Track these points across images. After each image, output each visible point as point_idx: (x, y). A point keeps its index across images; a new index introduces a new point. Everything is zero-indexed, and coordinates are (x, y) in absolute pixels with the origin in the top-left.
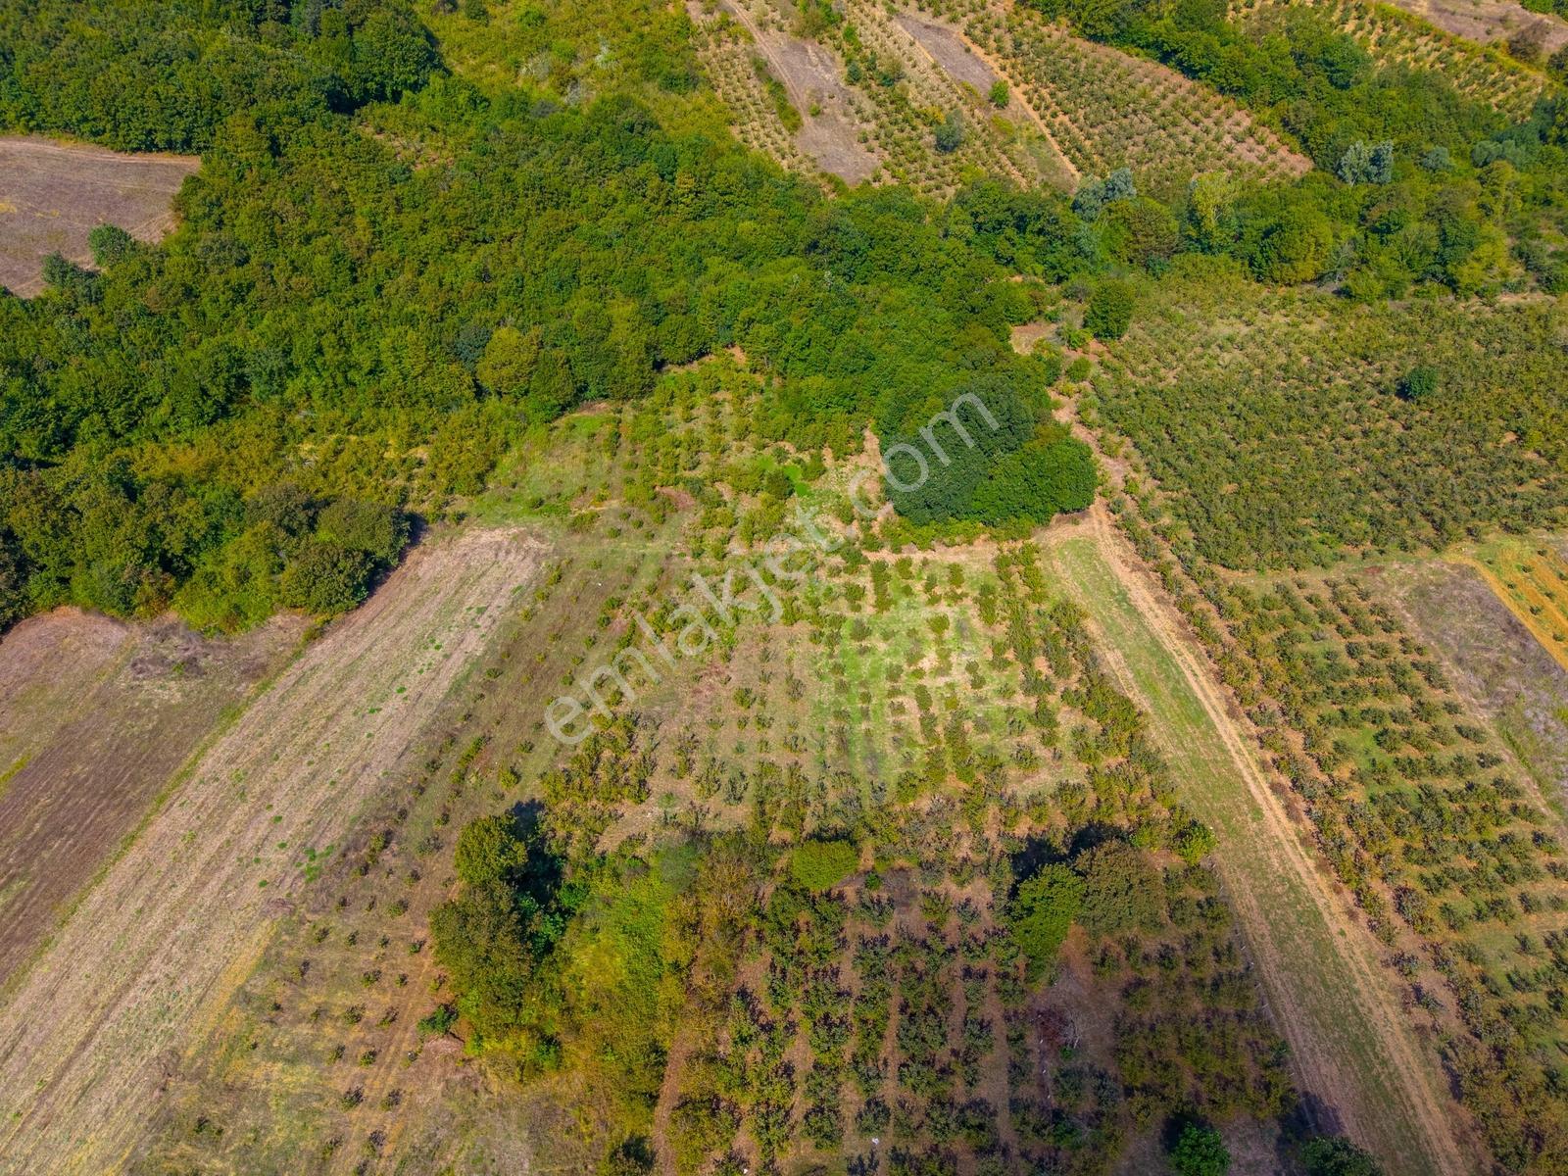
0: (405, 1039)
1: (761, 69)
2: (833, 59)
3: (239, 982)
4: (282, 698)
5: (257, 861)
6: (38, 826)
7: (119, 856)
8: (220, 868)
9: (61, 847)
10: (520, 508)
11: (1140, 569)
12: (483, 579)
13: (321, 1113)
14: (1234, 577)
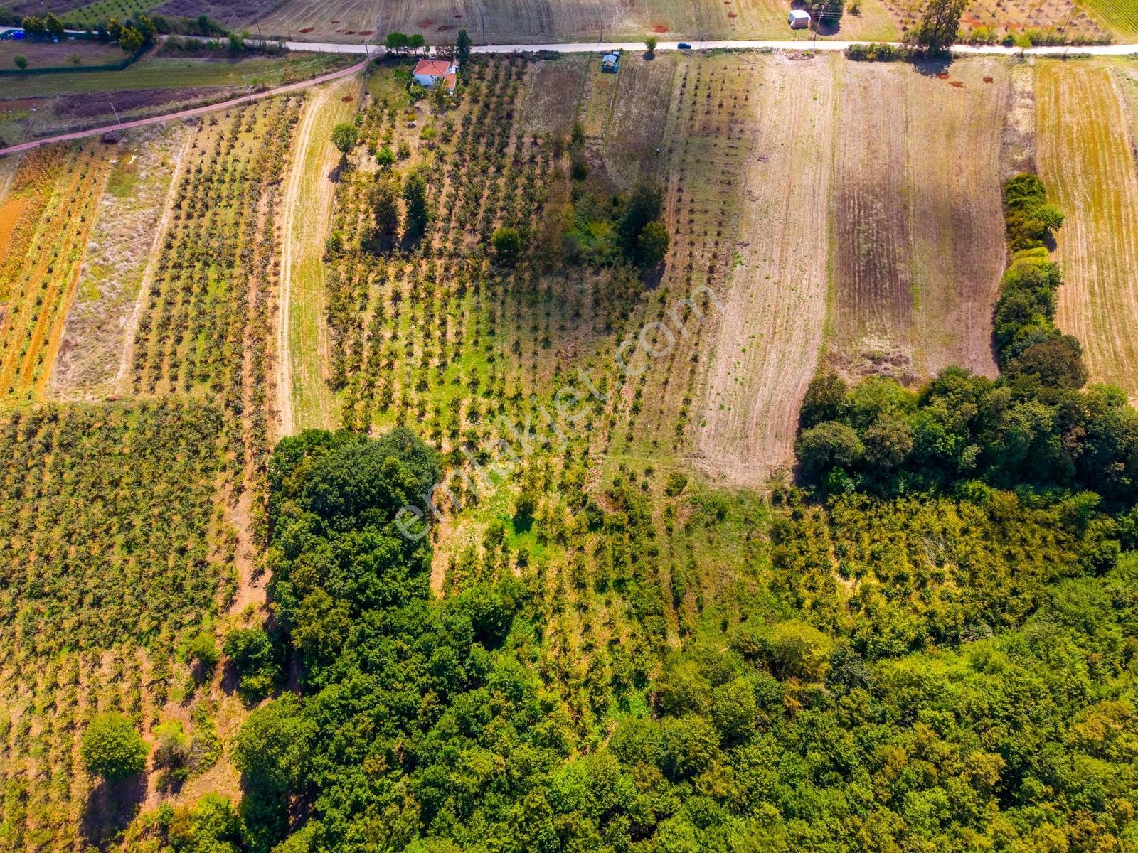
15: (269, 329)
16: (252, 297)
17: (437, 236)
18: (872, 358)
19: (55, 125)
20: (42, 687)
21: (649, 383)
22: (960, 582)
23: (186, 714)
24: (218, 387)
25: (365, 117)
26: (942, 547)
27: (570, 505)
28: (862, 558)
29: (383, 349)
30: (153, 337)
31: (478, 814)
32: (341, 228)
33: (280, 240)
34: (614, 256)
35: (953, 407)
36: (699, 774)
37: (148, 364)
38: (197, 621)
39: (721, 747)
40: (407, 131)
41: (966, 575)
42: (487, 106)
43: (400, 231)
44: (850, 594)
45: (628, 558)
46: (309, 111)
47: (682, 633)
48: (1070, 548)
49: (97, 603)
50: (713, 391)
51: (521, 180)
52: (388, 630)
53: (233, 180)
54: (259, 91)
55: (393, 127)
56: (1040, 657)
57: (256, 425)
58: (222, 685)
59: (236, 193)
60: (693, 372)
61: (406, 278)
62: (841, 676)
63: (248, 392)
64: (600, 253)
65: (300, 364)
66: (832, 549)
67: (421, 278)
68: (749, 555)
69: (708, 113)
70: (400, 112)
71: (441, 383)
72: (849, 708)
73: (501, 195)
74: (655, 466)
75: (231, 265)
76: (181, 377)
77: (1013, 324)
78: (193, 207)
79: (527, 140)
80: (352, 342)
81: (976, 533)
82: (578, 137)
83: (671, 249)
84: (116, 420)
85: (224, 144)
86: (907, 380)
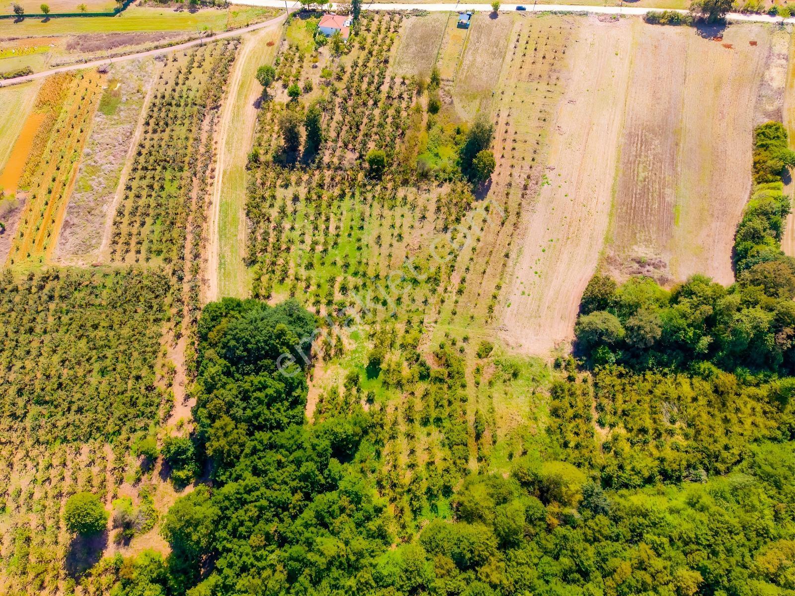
15: (205, 219)
16: (194, 194)
17: (327, 153)
18: (639, 262)
19: (66, 58)
20: (41, 467)
21: (471, 272)
22: (686, 436)
23: (135, 492)
24: (168, 260)
25: (282, 58)
26: (676, 409)
27: (407, 360)
28: (615, 413)
29: (284, 238)
30: (126, 220)
31: (324, 583)
32: (260, 145)
33: (217, 152)
34: (454, 173)
35: (696, 307)
36: (481, 566)
37: (121, 241)
38: (145, 428)
39: (498, 549)
40: (312, 70)
41: (691, 432)
42: (370, 53)
43: (301, 148)
44: (604, 440)
45: (445, 403)
46: (243, 52)
47: (480, 459)
48: (773, 418)
49: (80, 410)
50: (518, 281)
51: (391, 112)
52: (272, 446)
53: (186, 105)
54: (208, 36)
55: (301, 67)
56: (738, 502)
57: (192, 289)
58: (160, 474)
59: (188, 115)
60: (504, 265)
61: (303, 184)
62: (589, 504)
63: (188, 265)
64: (444, 171)
65: (225, 245)
66: (594, 404)
67: (314, 185)
68: (533, 405)
69: (533, 63)
70: (307, 55)
71: (323, 264)
72: (593, 529)
73: (376, 123)
74: (470, 335)
75: (181, 169)
76: (143, 251)
77: (749, 243)
78: (158, 124)
79: (398, 81)
80: (262, 231)
81: (702, 401)
82: (435, 80)
83: (497, 169)
84: (98, 280)
85: (181, 76)
86: (663, 281)
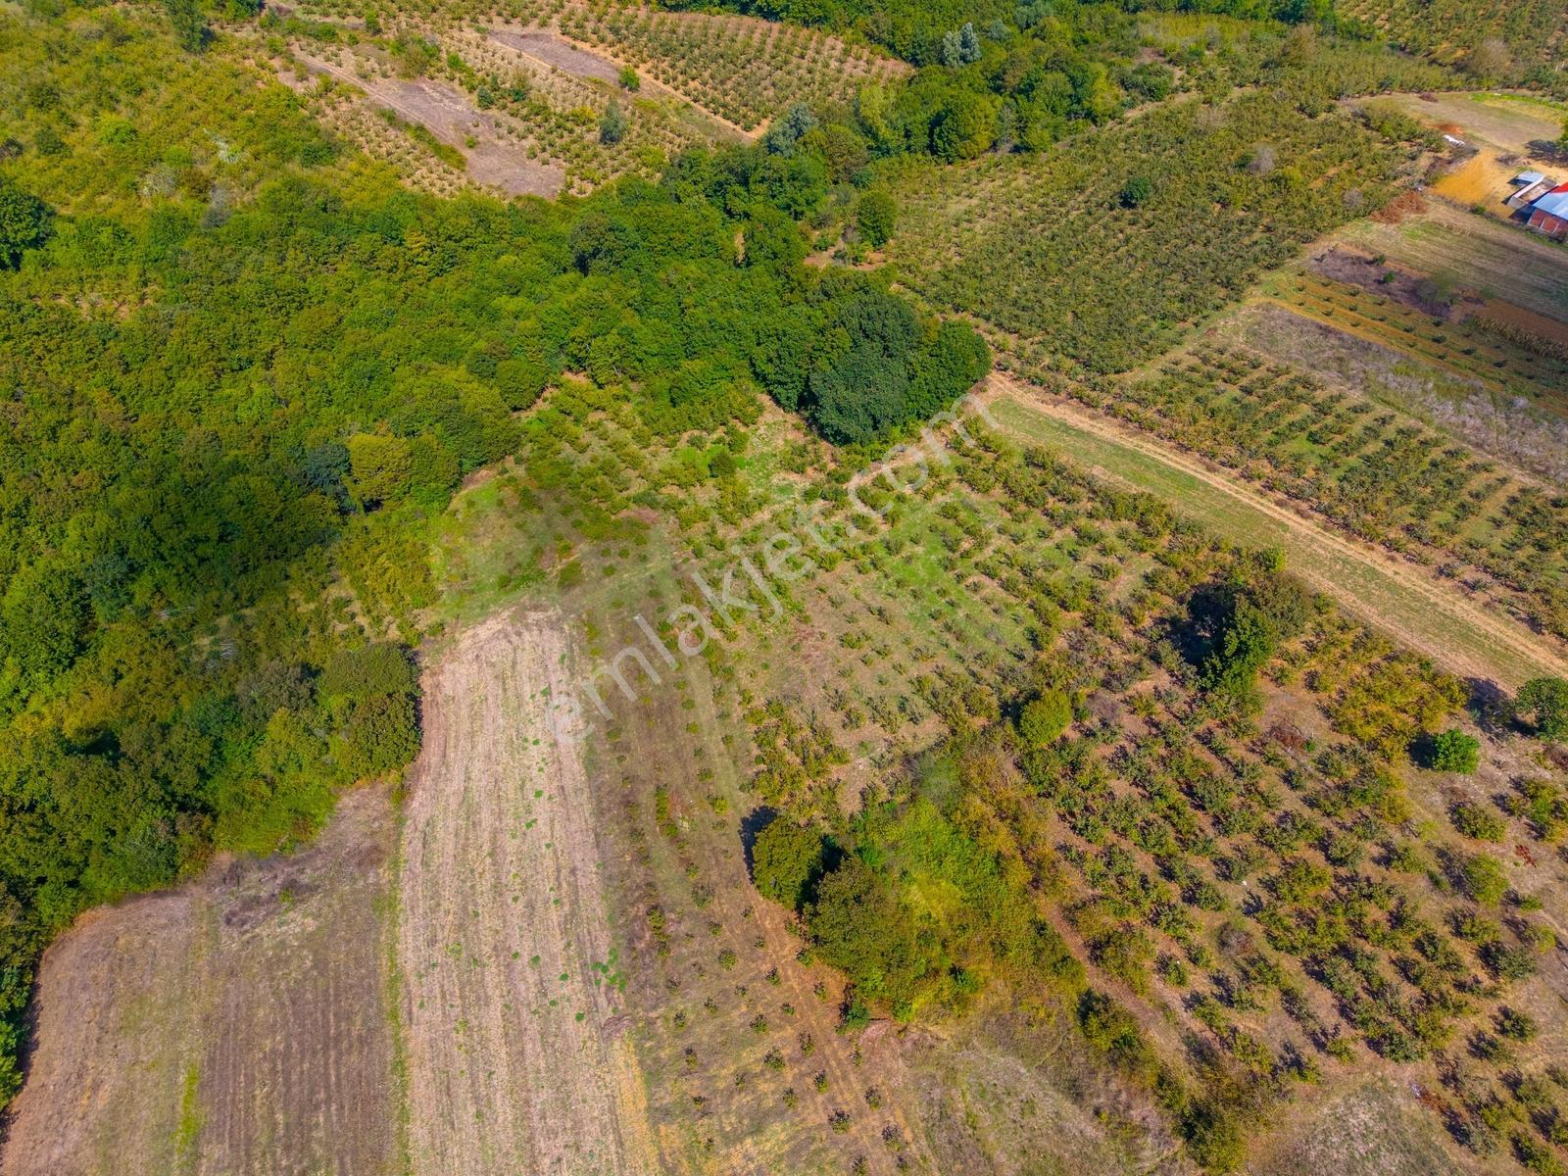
0: (836, 1050)
1: (391, 119)
2: (453, 90)
3: (643, 1104)
4: (425, 864)
5: (553, 1003)
6: (280, 1117)
7: (404, 1087)
8: (522, 1032)
9: (328, 1119)
10: (489, 594)
11: (1060, 402)
12: (519, 667)
13: (824, 1150)
14: (1130, 378)
84: (1183, 326)
